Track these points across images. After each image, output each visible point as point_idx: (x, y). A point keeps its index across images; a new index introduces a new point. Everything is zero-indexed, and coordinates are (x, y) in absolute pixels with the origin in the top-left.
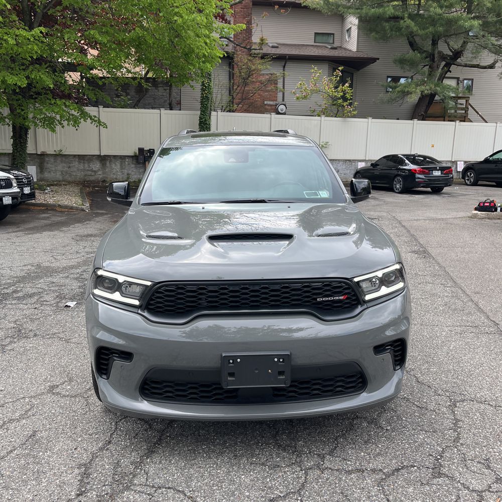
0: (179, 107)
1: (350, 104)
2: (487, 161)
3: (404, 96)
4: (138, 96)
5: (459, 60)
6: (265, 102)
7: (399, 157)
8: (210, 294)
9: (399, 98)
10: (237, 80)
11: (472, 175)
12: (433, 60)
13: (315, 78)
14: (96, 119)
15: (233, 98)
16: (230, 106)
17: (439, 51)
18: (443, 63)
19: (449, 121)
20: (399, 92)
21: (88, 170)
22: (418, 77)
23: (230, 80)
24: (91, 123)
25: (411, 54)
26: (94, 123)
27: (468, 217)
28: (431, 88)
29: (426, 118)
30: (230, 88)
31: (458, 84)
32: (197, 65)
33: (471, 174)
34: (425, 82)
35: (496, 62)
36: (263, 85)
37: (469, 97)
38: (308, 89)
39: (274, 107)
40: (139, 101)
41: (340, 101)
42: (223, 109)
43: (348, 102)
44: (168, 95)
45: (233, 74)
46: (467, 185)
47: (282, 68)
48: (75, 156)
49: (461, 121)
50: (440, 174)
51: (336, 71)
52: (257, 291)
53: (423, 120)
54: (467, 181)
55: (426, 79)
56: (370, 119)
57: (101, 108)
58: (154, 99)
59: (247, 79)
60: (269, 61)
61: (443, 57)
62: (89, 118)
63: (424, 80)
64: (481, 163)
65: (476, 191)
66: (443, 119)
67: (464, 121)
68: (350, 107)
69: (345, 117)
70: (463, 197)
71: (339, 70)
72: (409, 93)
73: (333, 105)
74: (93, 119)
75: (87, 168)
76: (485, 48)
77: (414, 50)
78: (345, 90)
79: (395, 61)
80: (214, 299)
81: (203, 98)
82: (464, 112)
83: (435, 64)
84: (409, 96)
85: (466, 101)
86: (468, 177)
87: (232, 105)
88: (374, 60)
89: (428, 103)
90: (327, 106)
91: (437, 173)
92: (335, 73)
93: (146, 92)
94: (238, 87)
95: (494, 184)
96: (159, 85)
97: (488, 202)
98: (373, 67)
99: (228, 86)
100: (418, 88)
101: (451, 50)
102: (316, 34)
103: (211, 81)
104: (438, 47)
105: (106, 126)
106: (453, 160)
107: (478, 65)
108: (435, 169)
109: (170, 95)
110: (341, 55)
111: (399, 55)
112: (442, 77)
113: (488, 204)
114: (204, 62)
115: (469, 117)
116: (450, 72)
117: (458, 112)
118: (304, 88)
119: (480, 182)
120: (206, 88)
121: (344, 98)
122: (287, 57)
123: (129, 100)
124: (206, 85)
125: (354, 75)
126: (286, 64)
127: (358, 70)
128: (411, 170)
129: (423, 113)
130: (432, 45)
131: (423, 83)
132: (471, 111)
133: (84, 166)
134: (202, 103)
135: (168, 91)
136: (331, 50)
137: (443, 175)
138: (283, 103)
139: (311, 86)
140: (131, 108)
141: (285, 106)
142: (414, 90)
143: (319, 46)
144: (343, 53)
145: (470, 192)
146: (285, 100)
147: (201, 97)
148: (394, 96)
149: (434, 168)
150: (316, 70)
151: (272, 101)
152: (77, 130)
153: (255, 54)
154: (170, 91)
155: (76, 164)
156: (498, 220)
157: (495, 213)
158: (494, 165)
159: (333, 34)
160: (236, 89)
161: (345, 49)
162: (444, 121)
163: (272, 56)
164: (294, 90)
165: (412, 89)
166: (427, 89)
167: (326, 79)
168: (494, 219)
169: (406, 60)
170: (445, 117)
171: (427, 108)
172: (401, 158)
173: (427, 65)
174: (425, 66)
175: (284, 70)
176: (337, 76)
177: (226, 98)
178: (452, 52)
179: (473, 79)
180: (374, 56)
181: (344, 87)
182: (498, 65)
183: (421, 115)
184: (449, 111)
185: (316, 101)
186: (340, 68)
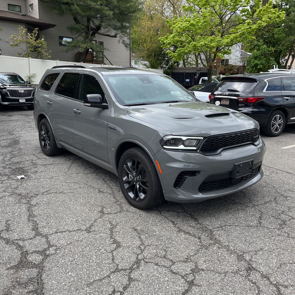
5: (99, 31)
12: (88, 30)
13: (22, 33)
18: (92, 32)
29: (85, 62)
31: (96, 44)
34: (86, 42)
35: (117, 34)
37: (103, 51)
38: (18, 40)
41: (40, 49)
55: (87, 40)
56: (58, 61)
61: (92, 29)
66: (92, 62)
68: (46, 53)
69: (44, 59)
77: (77, 23)
82: (102, 59)
85: (102, 53)
88: (53, 26)
89: (86, 53)
90: (30, 51)
92: (33, 32)
98: (51, 30)
101: (94, 25)
102: (9, 5)
104: (90, 23)
107: (109, 35)
112: (91, 40)
115: (104, 62)
116: (95, 37)
117: (99, 59)
118: (16, 39)
130: (87, 22)
132: (105, 59)
139: (20, 38)
143: (13, 13)
150: (22, 28)
159: (20, 6)
161: (30, 17)
162: (93, 63)
166: (88, 46)
169: (74, 28)
170: (93, 62)
171: (85, 56)
173: (85, 32)
174: (83, 32)
176: (35, 33)
178: (95, 26)
179: (103, 42)
180: (52, 23)
181: (41, 41)
182: (118, 36)
183: (83, 60)
184: (95, 58)
185: (22, 48)
186: (37, 29)
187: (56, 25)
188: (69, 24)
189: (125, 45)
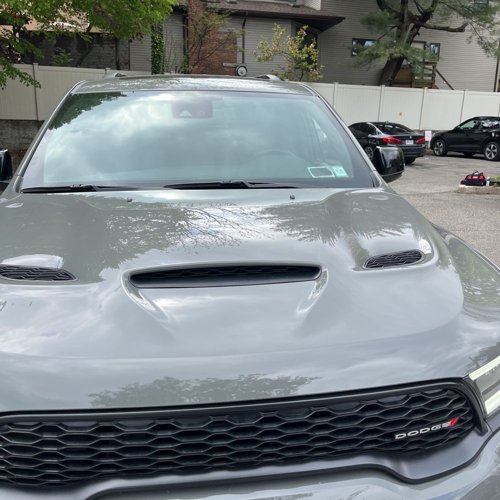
0: (128, 68)
1: (315, 67)
2: (457, 130)
3: (371, 59)
4: (80, 54)
5: (428, 22)
6: (224, 64)
7: (368, 125)
8: (128, 443)
9: (366, 62)
10: (193, 38)
11: (442, 145)
12: (402, 20)
13: (278, 38)
14: (26, 76)
15: (188, 58)
16: (185, 67)
17: (408, 11)
18: (412, 25)
19: (415, 87)
20: (366, 55)
21: (24, 138)
22: (387, 39)
23: (184, 37)
24: (20, 81)
25: (379, 13)
26: (24, 81)
27: (455, 192)
28: (401, 50)
29: (393, 85)
30: (184, 47)
31: (425, 48)
32: (145, 12)
33: (440, 144)
34: (394, 44)
35: (465, 25)
36: (221, 44)
37: (436, 63)
38: (270, 49)
39: (233, 70)
40: (82, 60)
41: (305, 64)
42: (177, 71)
43: (314, 64)
44: (115, 54)
45: (188, 30)
46: (436, 155)
47: (241, 27)
48: (7, 121)
49: (429, 88)
50: (413, 143)
51: (300, 30)
52: (252, 429)
53: (390, 86)
54: (436, 151)
55: (395, 41)
56: (337, 85)
57: (36, 65)
58: (100, 57)
59: (203, 37)
60: (227, 17)
61: (412, 18)
62: (18, 76)
63: (394, 42)
64: (450, 132)
65: (447, 162)
66: (409, 85)
67: (431, 88)
68: (315, 71)
69: (310, 81)
70: (437, 169)
71: (304, 29)
72: (378, 56)
73: (297, 68)
74: (23, 77)
75: (23, 136)
76: (455, 10)
77: (382, 9)
78: (310, 52)
79: (363, 21)
80: (140, 455)
81: (154, 56)
82: (431, 78)
83: (404, 25)
84: (377, 60)
85: (433, 67)
86: (437, 147)
87: (187, 66)
88: (339, 20)
89: (396, 68)
90: (290, 69)
91: (410, 143)
92: (299, 33)
93: (90, 49)
94: (194, 46)
95: (462, 154)
96: (104, 42)
97: (476, 175)
98: (338, 27)
99: (182, 44)
100: (387, 50)
101: (419, 10)
103: (162, 37)
104: (407, 7)
105: (40, 85)
106: (421, 130)
107: (448, 28)
108: (408, 138)
109: (116, 52)
110: (304, 13)
111: (367, 13)
112: (411, 41)
113: (477, 178)
114: (152, 10)
115: (436, 84)
116: (419, 34)
117: (425, 78)
118: (266, 48)
119: (449, 153)
120: (157, 45)
121: (309, 61)
122: (247, 13)
123: (70, 57)
124: (158, 42)
125: (318, 37)
126: (246, 22)
127: (323, 31)
128: (382, 139)
129: (390, 79)
130: (402, 3)
131: (392, 45)
132: (438, 77)
133: (19, 133)
134: (153, 63)
135: (114, 49)
136: (294, 8)
137: (415, 145)
138: (244, 65)
139: (274, 46)
140: (72, 67)
141: (245, 68)
142: (383, 52)
143: (280, 4)
144: (307, 12)
145: (441, 163)
146: (245, 62)
147: (152, 55)
148: (361, 59)
149: (406, 137)
150: (278, 29)
151: (231, 63)
152: (3, 89)
153: (211, 8)
154: (116, 48)
155: (9, 130)
156: (488, 195)
157: (484, 187)
158: (464, 135)
160: (192, 48)
161: (308, 8)
162: (411, 87)
163: (230, 12)
164: (255, 51)
165: (381, 51)
166: (396, 52)
167: (289, 39)
168: (483, 194)
169: (374, 20)
170: (411, 84)
171: (394, 73)
172: (371, 126)
173: (397, 26)
174: (393, 27)
175: (243, 28)
176: (301, 36)
177: (180, 57)
178: (421, 12)
179: (440, 44)
180: (339, 15)
181: (308, 49)
182: (468, 28)
183: (389, 81)
184: (416, 78)
185: (279, 64)
186: (305, 27)
187: (344, 18)
188: (364, 13)
189: (484, 47)
